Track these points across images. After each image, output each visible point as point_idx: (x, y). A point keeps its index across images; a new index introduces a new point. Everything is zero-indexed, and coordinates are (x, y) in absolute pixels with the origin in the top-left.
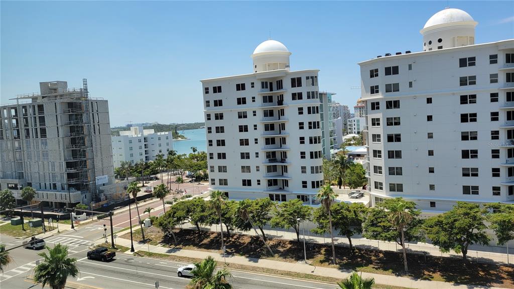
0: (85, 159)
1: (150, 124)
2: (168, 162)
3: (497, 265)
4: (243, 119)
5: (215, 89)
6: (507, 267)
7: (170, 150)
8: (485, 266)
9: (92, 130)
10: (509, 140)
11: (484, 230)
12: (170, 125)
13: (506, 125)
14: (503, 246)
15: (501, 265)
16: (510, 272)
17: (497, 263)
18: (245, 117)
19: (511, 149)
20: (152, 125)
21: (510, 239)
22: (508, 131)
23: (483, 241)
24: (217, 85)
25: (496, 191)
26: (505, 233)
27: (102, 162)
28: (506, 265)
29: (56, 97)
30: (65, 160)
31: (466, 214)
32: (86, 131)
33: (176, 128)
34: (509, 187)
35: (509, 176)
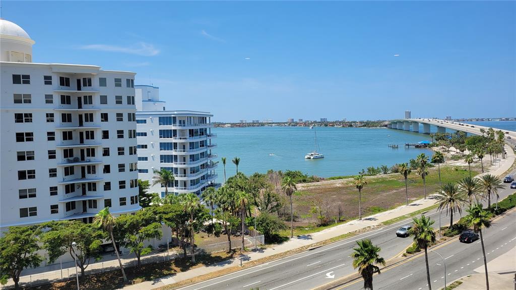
3: (51, 284)
6: (60, 282)
8: (39, 288)
10: (65, 159)
11: (35, 252)
13: (62, 144)
14: (55, 263)
15: (55, 282)
16: (63, 286)
17: (52, 281)
19: (68, 167)
21: (61, 255)
22: (64, 150)
23: (35, 264)
25: (54, 209)
26: (55, 250)
28: (60, 281)
31: (16, 239)
34: (67, 204)
35: (66, 193)
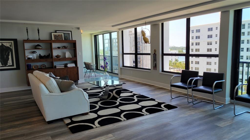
0: (140, 60)
1: (171, 46)
2: (173, 64)
4: (210, 45)
5: (197, 30)
7: (176, 59)
9: (143, 48)
12: (180, 47)
18: (211, 44)
20: (171, 47)
24: (198, 29)
27: (146, 62)
29: (131, 34)
30: (133, 60)
32: (141, 49)
33: (182, 49)
